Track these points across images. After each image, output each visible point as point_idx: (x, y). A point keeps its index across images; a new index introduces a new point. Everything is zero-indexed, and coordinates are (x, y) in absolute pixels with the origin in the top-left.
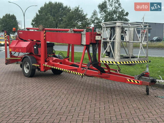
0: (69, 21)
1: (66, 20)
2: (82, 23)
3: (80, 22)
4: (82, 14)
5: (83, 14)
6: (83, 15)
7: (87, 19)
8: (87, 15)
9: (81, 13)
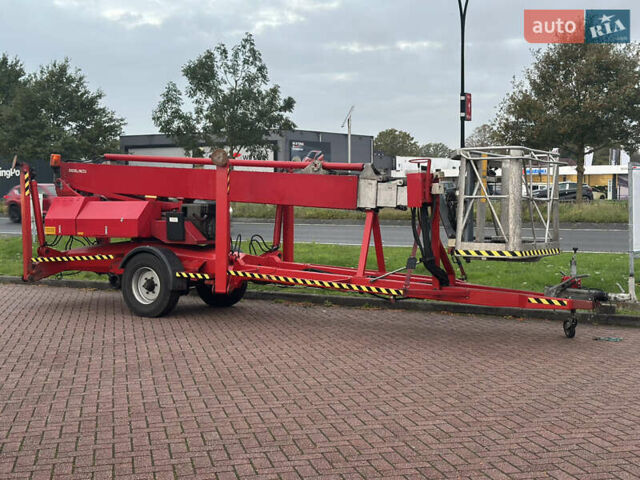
2: (81, 128)
3: (74, 125)
4: (83, 91)
5: (86, 92)
6: (82, 95)
7: (103, 110)
8: (100, 96)
9: (77, 86)
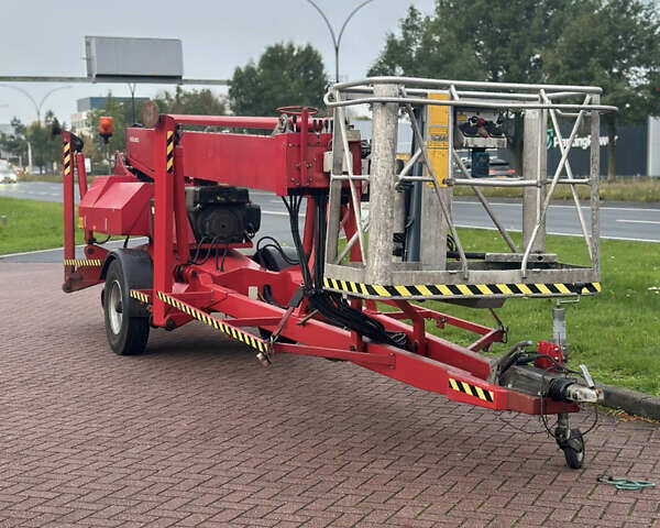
0: (573, 67)
1: (560, 62)
